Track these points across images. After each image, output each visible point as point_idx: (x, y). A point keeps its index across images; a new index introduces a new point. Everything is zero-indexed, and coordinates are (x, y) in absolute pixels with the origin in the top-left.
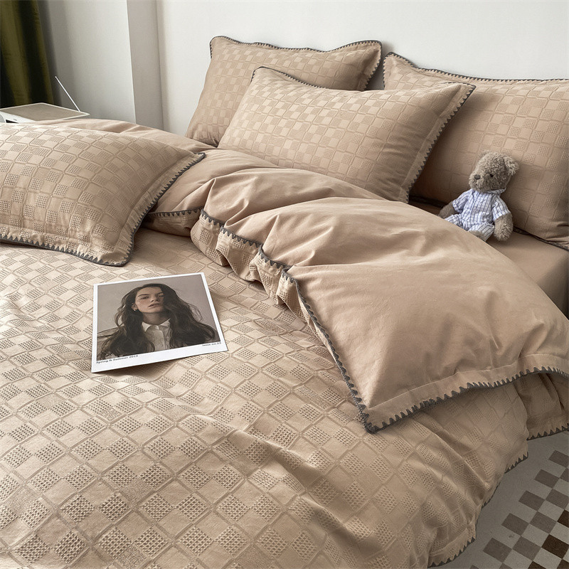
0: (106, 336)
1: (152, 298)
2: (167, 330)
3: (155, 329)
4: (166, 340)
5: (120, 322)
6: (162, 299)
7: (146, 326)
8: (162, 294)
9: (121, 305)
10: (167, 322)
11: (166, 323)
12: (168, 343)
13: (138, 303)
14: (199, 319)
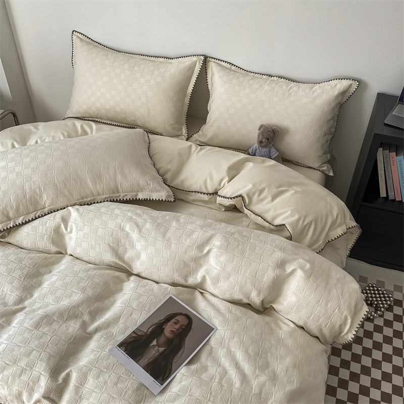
0: (136, 334)
1: (177, 327)
2: (157, 354)
3: (154, 348)
4: (149, 359)
5: (150, 330)
6: (181, 330)
7: (155, 342)
8: (184, 327)
9: (162, 319)
10: (163, 349)
11: (161, 349)
12: (147, 363)
13: (169, 324)
14: (175, 360)
